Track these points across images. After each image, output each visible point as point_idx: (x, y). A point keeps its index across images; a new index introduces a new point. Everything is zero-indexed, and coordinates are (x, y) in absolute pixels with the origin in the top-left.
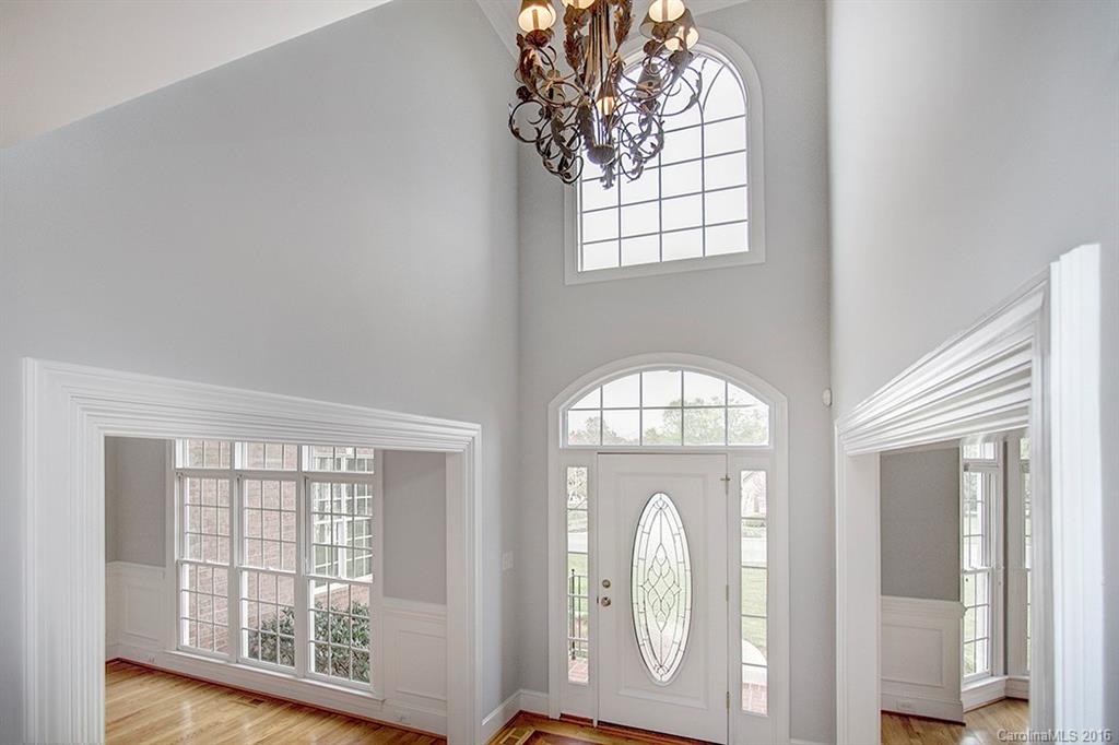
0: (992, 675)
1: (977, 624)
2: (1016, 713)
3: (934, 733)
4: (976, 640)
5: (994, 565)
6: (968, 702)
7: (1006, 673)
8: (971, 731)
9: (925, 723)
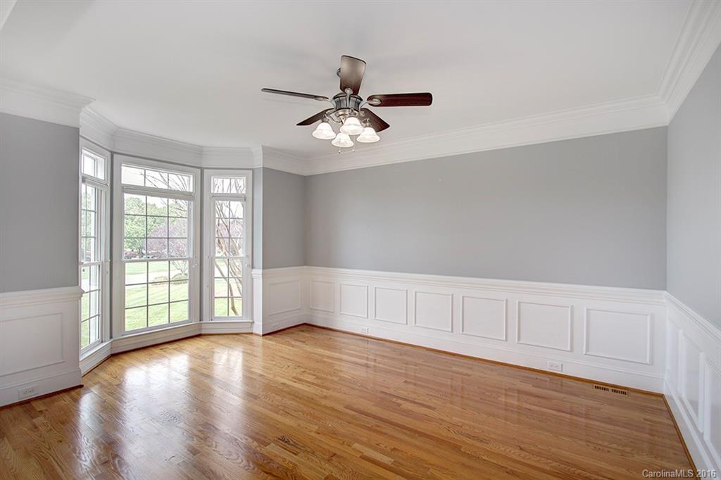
0: (102, 342)
1: (90, 306)
2: (119, 363)
3: (56, 404)
4: (90, 318)
5: (103, 259)
6: (84, 368)
7: (111, 337)
8: (88, 390)
9: (48, 399)
